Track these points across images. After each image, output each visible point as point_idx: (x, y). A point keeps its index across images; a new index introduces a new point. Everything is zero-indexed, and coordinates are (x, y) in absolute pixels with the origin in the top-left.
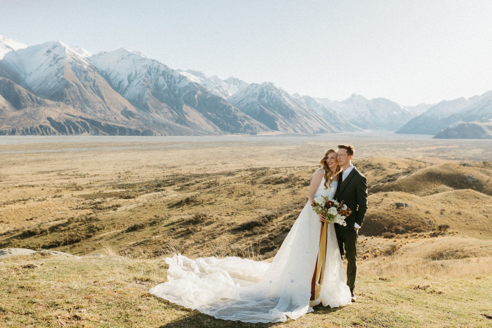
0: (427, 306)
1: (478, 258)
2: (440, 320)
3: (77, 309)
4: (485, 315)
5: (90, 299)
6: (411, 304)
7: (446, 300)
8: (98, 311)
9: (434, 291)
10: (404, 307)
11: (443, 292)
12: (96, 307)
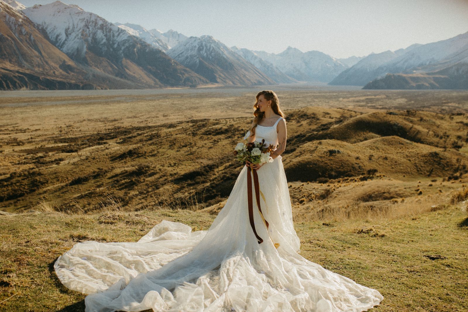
0: (372, 250)
1: (403, 198)
2: (387, 264)
3: (6, 273)
4: (428, 256)
5: (20, 262)
6: (358, 248)
7: (389, 243)
8: (30, 274)
9: (377, 235)
10: (352, 253)
11: (386, 234)
12: (27, 271)
